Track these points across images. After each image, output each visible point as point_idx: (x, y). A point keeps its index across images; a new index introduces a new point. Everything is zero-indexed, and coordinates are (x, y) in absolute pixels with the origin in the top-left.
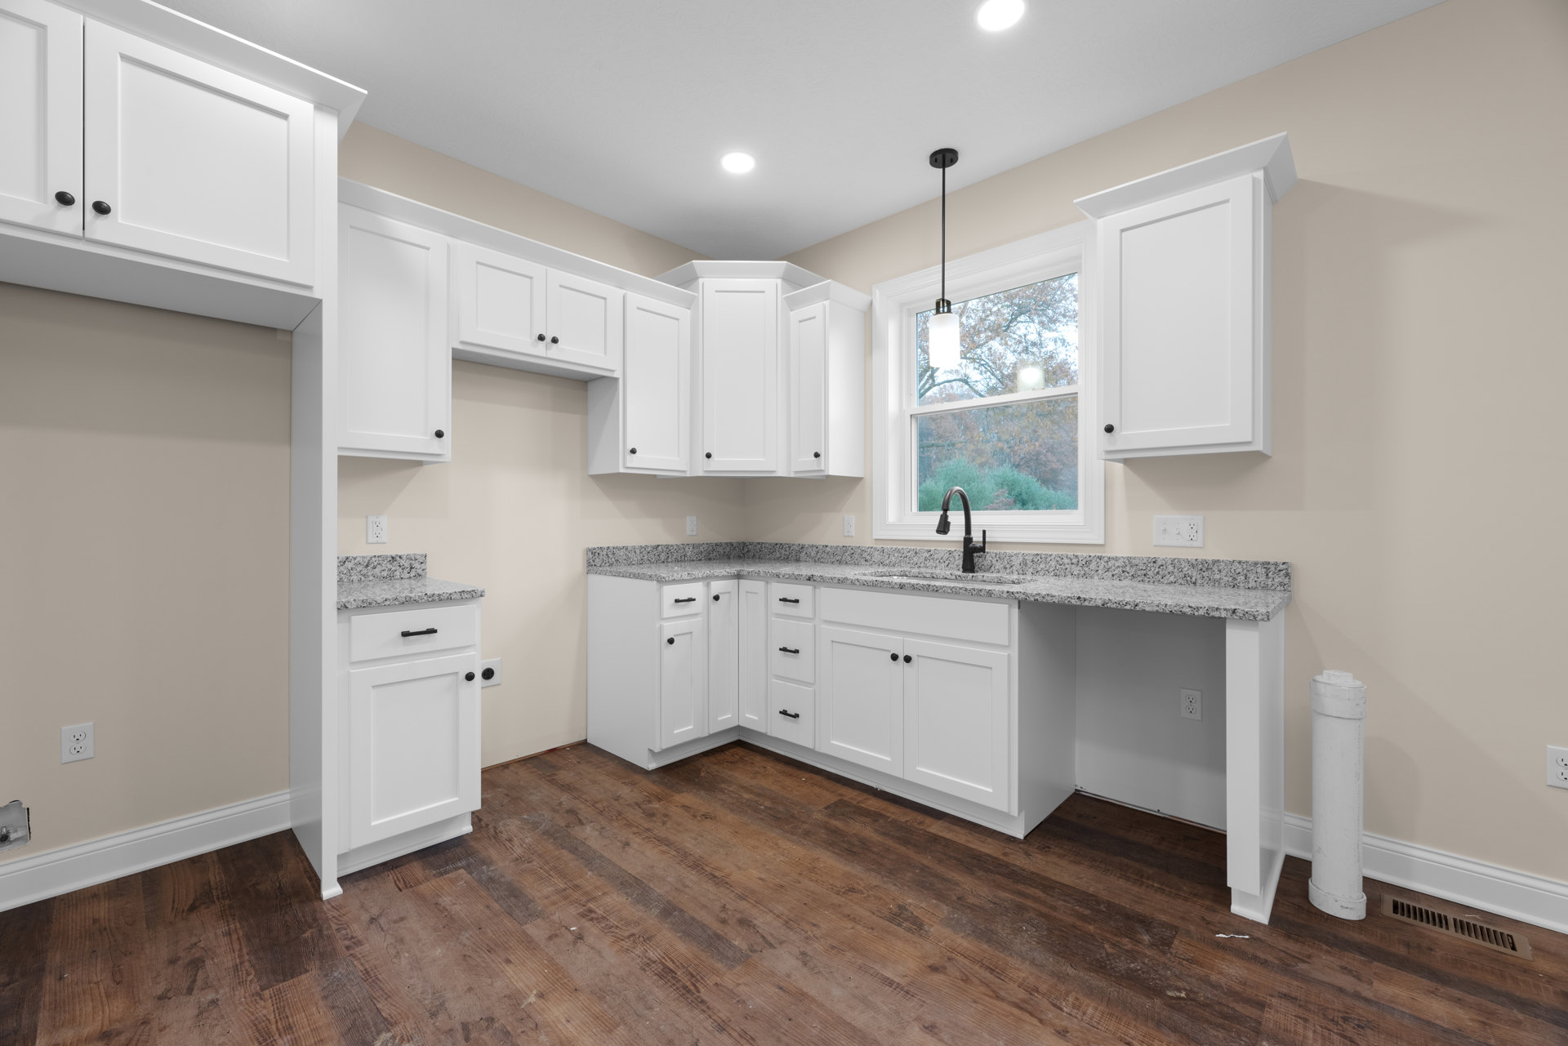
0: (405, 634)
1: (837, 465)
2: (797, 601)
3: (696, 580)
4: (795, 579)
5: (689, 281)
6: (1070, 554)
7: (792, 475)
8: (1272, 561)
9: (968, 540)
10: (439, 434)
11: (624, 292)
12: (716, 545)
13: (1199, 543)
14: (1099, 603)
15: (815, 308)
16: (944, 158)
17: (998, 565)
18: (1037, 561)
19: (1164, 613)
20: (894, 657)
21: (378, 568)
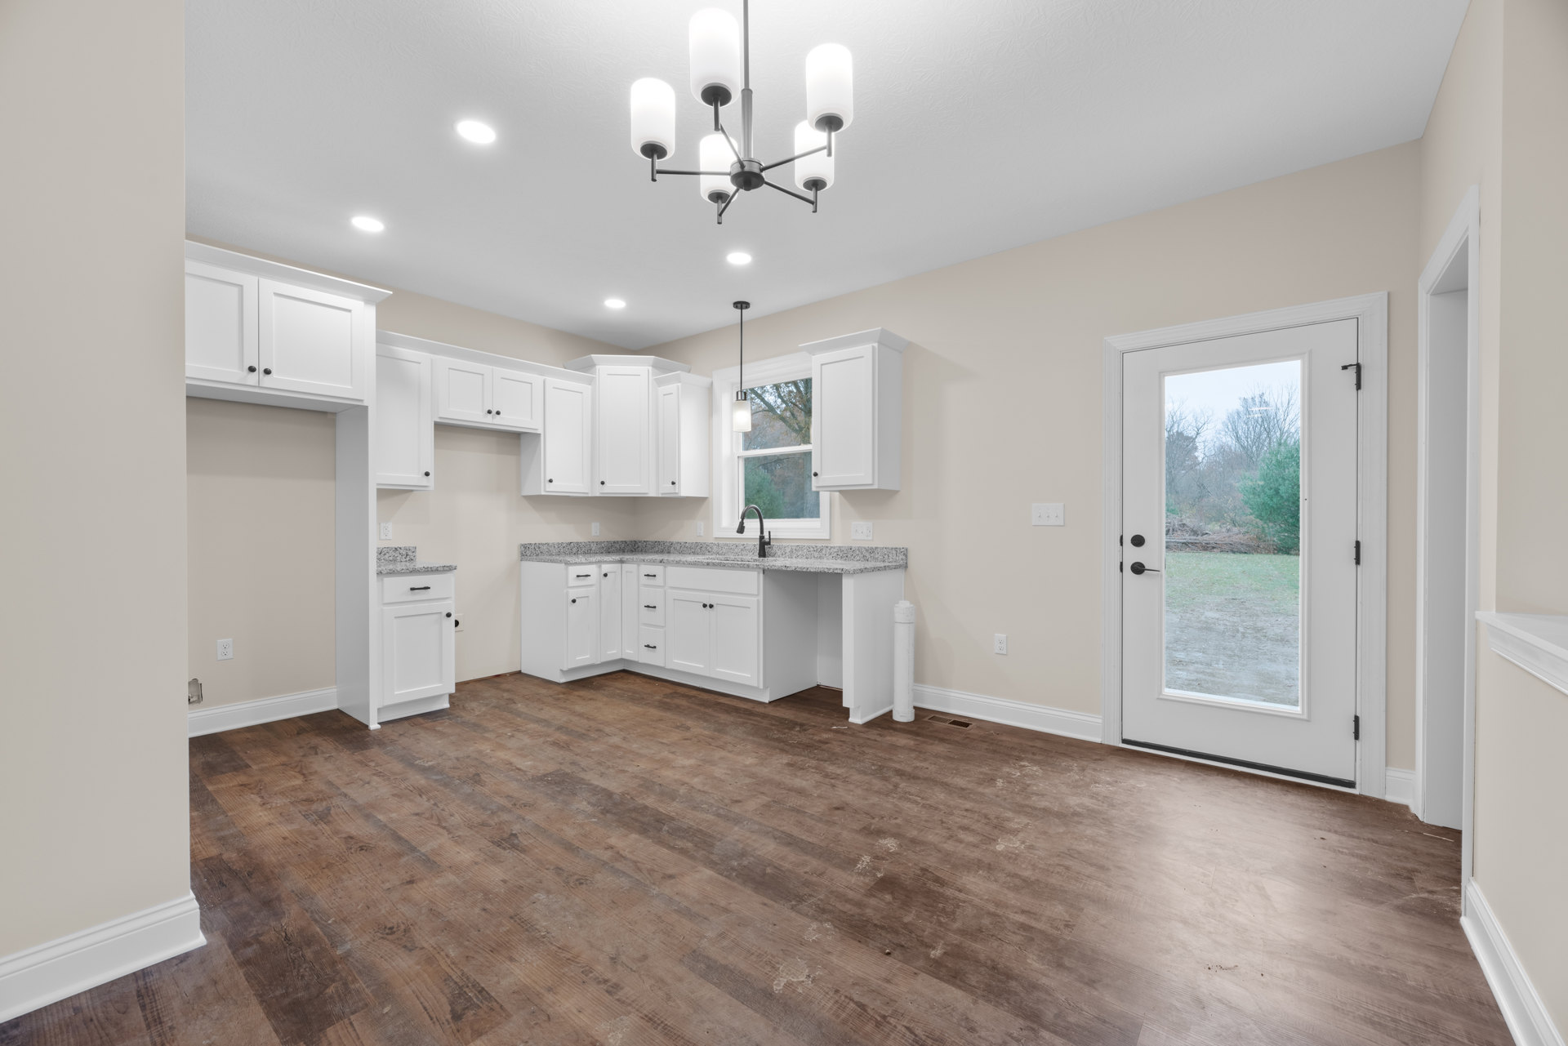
0: (412, 589)
1: (686, 490)
2: (655, 576)
3: (591, 563)
4: (653, 562)
5: (589, 367)
6: (813, 545)
7: (660, 496)
8: (898, 547)
9: (762, 538)
10: (427, 474)
11: (544, 377)
12: (614, 542)
13: (870, 538)
14: (794, 568)
15: (672, 387)
16: (742, 305)
17: (779, 553)
18: (798, 549)
19: (818, 573)
20: (705, 606)
21: (388, 555)
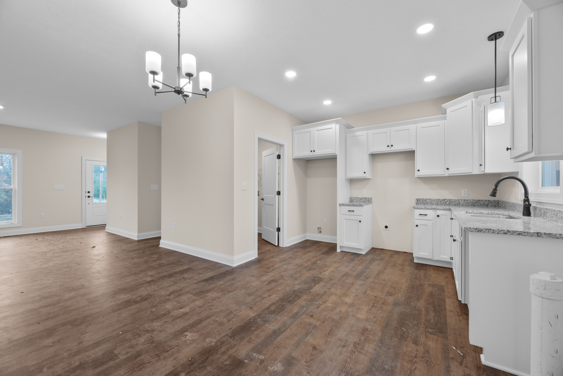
9: (526, 200)
10: (365, 172)
11: (416, 125)
12: (479, 200)
21: (363, 200)
